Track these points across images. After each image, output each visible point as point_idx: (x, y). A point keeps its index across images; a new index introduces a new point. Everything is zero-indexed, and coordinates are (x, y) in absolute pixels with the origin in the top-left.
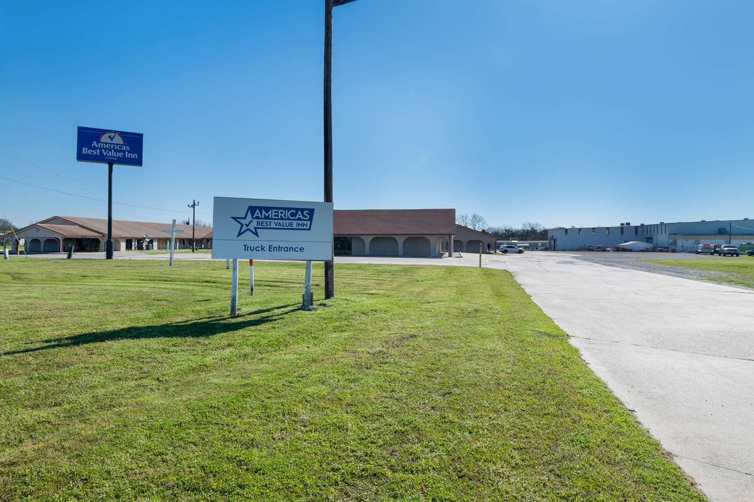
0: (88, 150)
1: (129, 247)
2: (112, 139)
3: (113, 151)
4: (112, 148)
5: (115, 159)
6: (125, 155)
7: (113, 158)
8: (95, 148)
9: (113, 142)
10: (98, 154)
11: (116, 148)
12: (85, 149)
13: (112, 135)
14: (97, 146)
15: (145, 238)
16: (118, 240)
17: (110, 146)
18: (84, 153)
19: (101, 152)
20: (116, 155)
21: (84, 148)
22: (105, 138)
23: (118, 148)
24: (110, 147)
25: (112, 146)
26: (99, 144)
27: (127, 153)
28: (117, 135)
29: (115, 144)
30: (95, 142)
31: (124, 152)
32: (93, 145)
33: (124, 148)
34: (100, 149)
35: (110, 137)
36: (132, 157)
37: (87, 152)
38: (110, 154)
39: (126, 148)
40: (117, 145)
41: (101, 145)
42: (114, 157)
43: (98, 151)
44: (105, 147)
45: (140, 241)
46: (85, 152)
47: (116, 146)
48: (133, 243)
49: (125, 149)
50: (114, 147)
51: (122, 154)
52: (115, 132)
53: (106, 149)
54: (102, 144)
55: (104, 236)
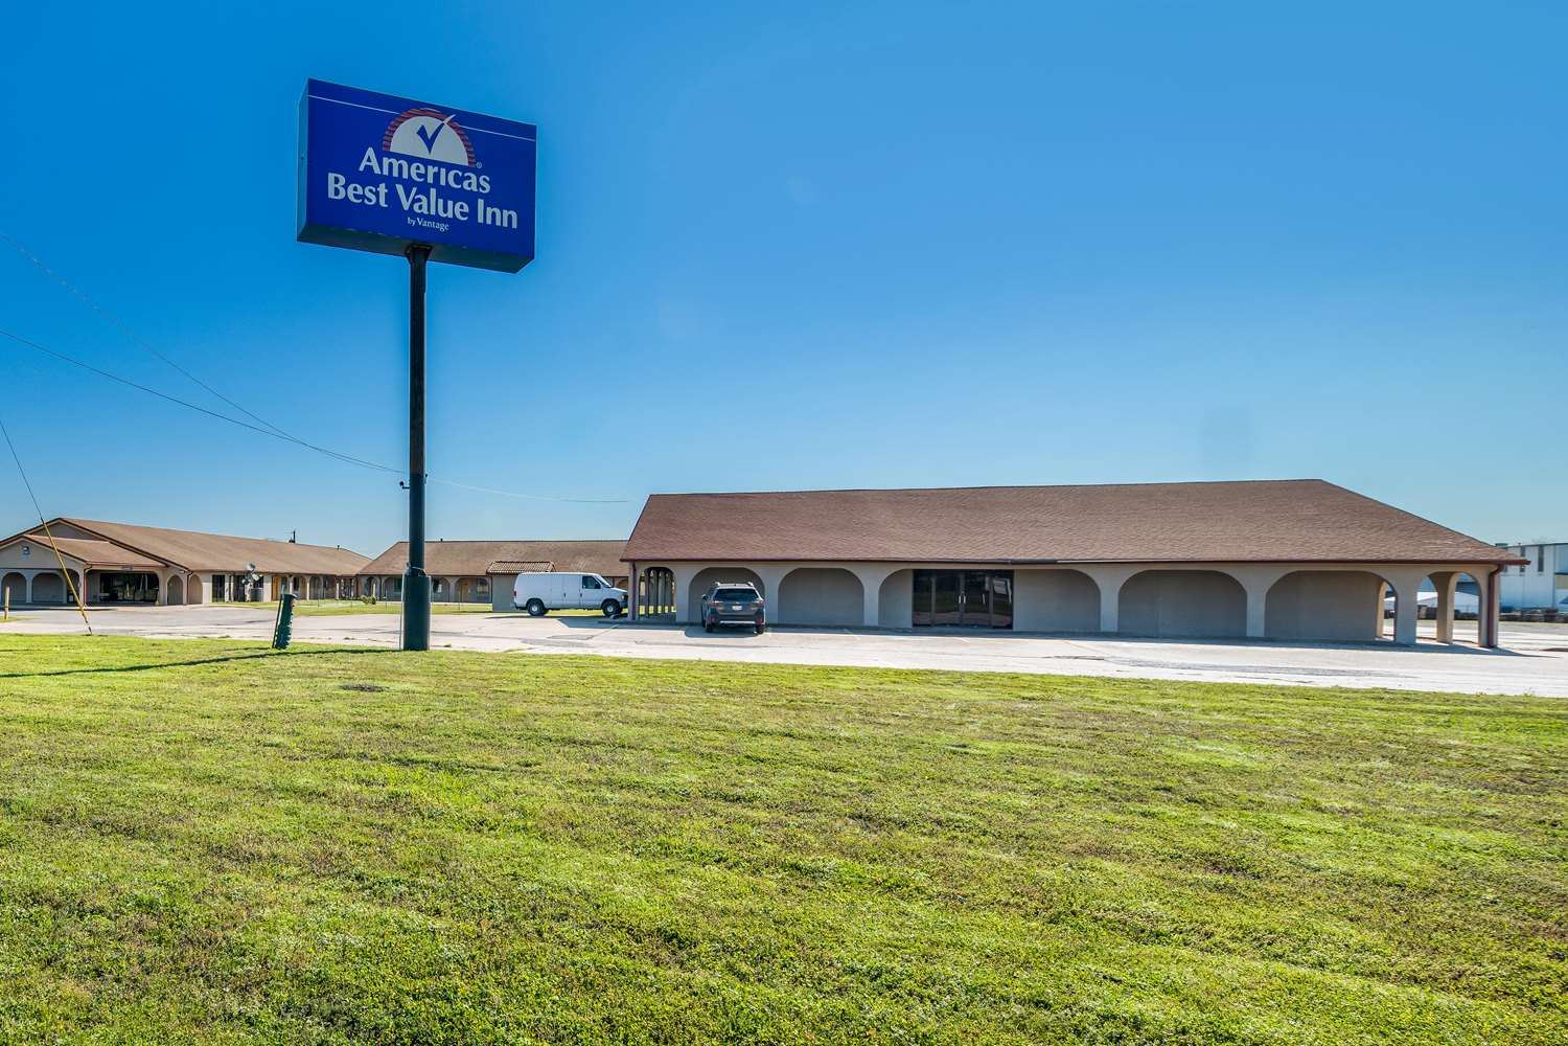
0: (345, 187)
1: (218, 595)
2: (429, 143)
3: (433, 192)
4: (430, 180)
5: (443, 227)
6: (473, 209)
7: (431, 224)
8: (369, 178)
9: (432, 156)
10: (383, 203)
11: (443, 183)
12: (337, 181)
13: (431, 124)
14: (377, 171)
15: (249, 572)
16: (198, 578)
17: (422, 171)
18: (331, 195)
19: (392, 196)
20: (445, 211)
21: (331, 176)
22: (405, 138)
23: (452, 183)
24: (425, 176)
25: (432, 170)
26: (386, 161)
27: (481, 202)
28: (446, 127)
29: (440, 164)
30: (370, 152)
31: (471, 198)
32: (364, 163)
33: (472, 183)
34: (390, 181)
35: (422, 132)
36: (498, 223)
37: (341, 196)
38: (422, 207)
39: (479, 185)
40: (449, 167)
41: (391, 165)
42: (437, 218)
43: (382, 189)
44: (405, 176)
45: (239, 578)
46: (337, 192)
47: (443, 171)
48: (227, 585)
49: (474, 188)
50: (437, 176)
51: (466, 209)
52: (442, 112)
53: (408, 184)
54: (396, 164)
55: (167, 566)
